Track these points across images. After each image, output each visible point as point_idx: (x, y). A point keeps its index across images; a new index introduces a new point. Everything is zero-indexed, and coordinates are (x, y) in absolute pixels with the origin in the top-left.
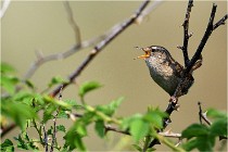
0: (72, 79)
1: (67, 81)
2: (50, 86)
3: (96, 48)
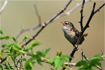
3: (45, 24)
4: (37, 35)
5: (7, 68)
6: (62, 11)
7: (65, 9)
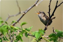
0: (18, 21)
1: (17, 22)
2: (12, 23)
3: (24, 13)
4: (20, 19)
5: (5, 40)
6: (35, 5)
7: (36, 4)
